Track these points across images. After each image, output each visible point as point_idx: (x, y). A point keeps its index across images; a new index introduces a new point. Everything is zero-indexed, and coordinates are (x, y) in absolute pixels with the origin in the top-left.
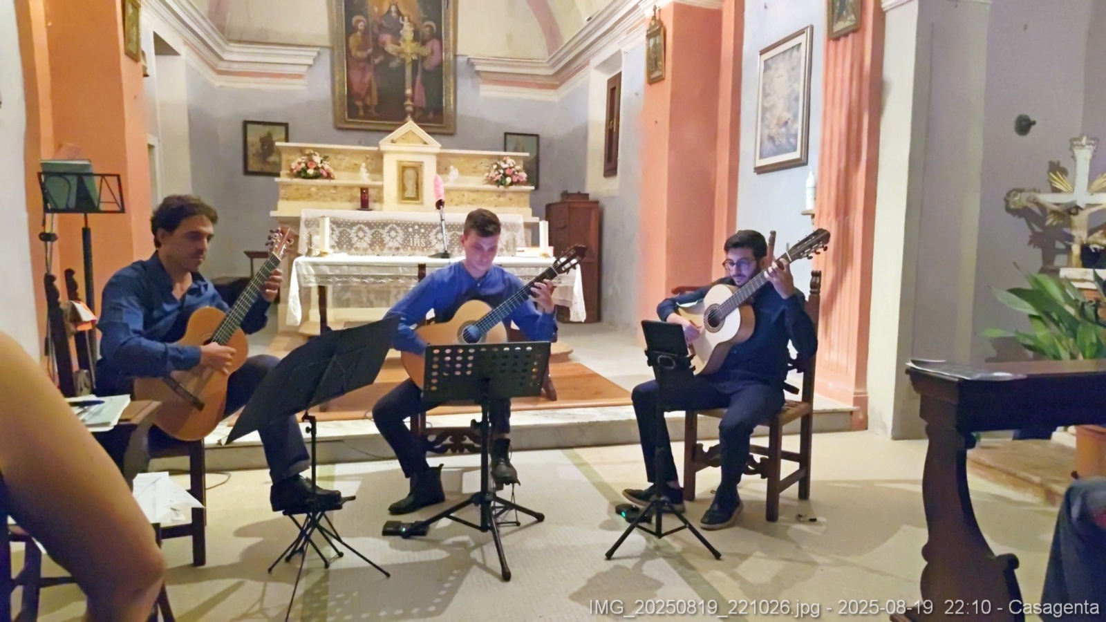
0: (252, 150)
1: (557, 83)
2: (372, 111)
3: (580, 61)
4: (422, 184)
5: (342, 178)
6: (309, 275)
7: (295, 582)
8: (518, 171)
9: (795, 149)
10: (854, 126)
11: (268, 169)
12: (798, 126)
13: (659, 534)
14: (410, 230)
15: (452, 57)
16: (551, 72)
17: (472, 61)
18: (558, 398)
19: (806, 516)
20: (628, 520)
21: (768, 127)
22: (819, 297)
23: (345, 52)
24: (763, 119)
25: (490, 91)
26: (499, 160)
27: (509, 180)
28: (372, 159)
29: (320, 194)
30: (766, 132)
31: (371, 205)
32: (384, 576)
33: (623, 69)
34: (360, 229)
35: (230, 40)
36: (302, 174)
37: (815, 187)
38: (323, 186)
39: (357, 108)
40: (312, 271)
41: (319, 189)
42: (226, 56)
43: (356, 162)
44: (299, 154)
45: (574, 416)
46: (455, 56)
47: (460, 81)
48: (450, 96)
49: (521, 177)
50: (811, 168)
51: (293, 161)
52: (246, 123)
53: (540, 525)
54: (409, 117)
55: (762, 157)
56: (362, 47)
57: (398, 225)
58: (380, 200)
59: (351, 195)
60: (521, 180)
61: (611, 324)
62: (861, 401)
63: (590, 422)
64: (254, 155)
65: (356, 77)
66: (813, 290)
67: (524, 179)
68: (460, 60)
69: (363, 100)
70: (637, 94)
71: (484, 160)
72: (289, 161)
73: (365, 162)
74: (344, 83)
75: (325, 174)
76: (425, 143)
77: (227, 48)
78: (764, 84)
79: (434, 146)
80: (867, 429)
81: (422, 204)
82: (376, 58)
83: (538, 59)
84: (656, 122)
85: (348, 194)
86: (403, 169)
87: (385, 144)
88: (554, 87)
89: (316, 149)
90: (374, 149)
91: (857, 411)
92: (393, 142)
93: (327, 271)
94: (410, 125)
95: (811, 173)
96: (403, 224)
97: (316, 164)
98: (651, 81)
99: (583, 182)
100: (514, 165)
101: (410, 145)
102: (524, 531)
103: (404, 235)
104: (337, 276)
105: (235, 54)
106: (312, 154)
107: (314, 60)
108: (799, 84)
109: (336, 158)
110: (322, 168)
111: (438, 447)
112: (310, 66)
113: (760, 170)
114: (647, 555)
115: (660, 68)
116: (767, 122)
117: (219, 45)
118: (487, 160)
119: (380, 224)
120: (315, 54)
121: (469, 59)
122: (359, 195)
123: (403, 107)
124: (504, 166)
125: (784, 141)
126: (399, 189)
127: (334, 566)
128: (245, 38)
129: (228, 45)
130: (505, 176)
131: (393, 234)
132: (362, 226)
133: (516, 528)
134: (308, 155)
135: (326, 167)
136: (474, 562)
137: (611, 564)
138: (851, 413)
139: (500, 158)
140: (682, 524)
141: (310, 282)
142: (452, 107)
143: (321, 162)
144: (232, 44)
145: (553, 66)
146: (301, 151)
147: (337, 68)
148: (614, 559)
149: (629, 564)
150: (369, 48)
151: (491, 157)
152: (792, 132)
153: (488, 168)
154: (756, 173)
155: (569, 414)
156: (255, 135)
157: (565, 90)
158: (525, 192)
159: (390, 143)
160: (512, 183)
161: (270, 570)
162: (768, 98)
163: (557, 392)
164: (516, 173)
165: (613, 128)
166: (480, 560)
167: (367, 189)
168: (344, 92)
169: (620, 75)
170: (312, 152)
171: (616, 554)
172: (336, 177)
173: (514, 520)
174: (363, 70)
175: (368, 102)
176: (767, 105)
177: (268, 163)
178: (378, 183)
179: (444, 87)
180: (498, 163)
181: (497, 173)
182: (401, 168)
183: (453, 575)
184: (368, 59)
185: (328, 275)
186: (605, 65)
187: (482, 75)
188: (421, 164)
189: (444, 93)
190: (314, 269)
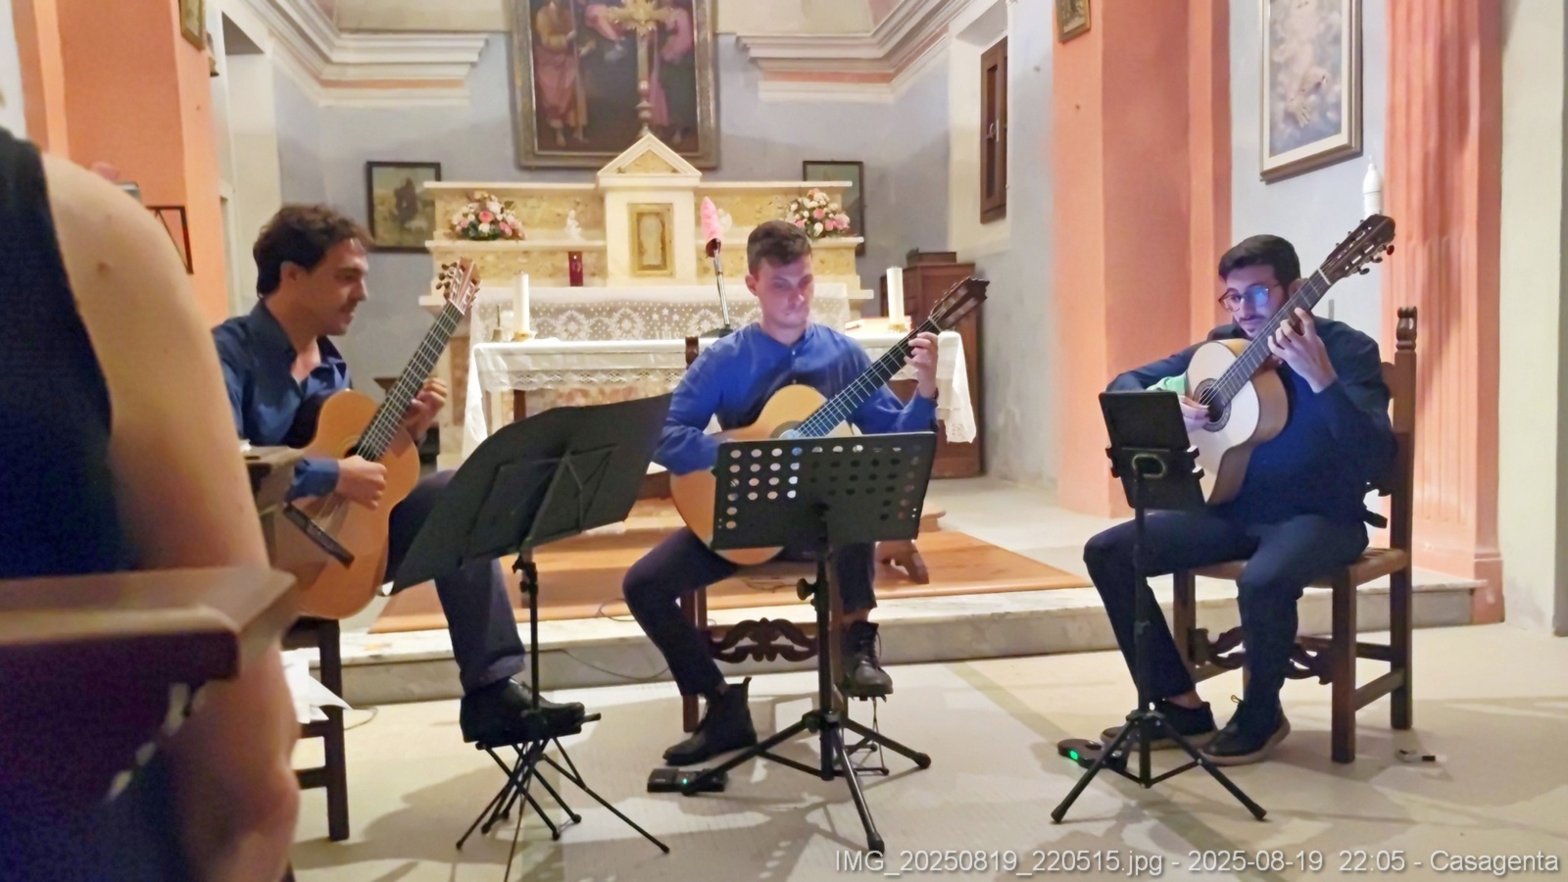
0: (381, 211)
1: (892, 71)
2: (579, 136)
3: (932, 27)
4: (671, 241)
5: (536, 239)
6: (499, 371)
7: (507, 858)
8: (834, 213)
9: (1337, 130)
10: (1452, 72)
11: (409, 241)
12: (1343, 88)
13: (1145, 779)
14: (655, 317)
15: (709, 37)
16: (880, 53)
17: (744, 41)
18: (930, 578)
19: (1414, 752)
20: (1082, 762)
21: (1283, 97)
22: (1413, 357)
23: (530, 38)
24: (1274, 85)
25: (774, 92)
26: (800, 196)
27: (818, 228)
28: (586, 205)
29: (502, 266)
30: (1281, 106)
31: (586, 279)
32: (659, 850)
33: (1010, 33)
34: (571, 319)
35: (342, 30)
36: (470, 233)
37: (1380, 192)
38: (506, 253)
39: (554, 131)
40: (503, 364)
41: (498, 258)
42: (336, 57)
43: (559, 210)
44: (465, 200)
45: (963, 606)
46: (715, 35)
47: (724, 77)
48: (709, 104)
49: (841, 223)
50: (1370, 157)
51: (454, 212)
52: (371, 166)
53: (924, 773)
54: (646, 128)
55: (1273, 152)
56: (559, 29)
57: (635, 310)
58: (601, 272)
59: (553, 265)
60: (840, 227)
61: (1005, 477)
62: (1490, 569)
63: (993, 615)
64: (385, 219)
65: (550, 79)
66: (1404, 343)
67: (846, 226)
68: (724, 42)
69: (563, 117)
70: (1037, 69)
71: (773, 198)
72: (447, 213)
73: (575, 209)
74: (531, 91)
75: (508, 231)
76: (675, 171)
77: (338, 42)
78: (1273, 23)
79: (691, 175)
80: (1502, 620)
81: (671, 275)
82: (583, 45)
83: (858, 32)
84: (1078, 107)
85: (548, 264)
86: (639, 216)
87: (607, 176)
88: (886, 78)
89: (491, 191)
90: (590, 186)
91: (1482, 588)
92: (620, 171)
93: (530, 364)
94: (648, 142)
95: (1371, 166)
96: (644, 308)
97: (494, 214)
98: (1066, 38)
99: (943, 233)
100: (828, 203)
101: (651, 174)
102: (896, 782)
103: (645, 326)
104: (546, 372)
105: (349, 51)
106: (485, 198)
107: (480, 54)
108: (1340, 13)
109: (525, 205)
110: (504, 220)
111: (731, 650)
112: (473, 65)
113: (1272, 176)
114: (1126, 817)
115: (1081, 12)
116: (1280, 90)
117: (325, 39)
118: (780, 198)
119: (603, 309)
120: (481, 44)
121: (738, 39)
122: (567, 264)
123: (636, 112)
124: (809, 204)
125: (1315, 118)
126: (632, 253)
127: (569, 836)
128: (366, 25)
129: (338, 36)
130: (812, 221)
131: (626, 324)
132: (575, 314)
133: (883, 778)
134: (478, 201)
135: (510, 219)
136: (815, 829)
137: (1062, 830)
138: (1472, 591)
139: (801, 192)
140: (1188, 759)
141: (502, 384)
142: (712, 121)
143: (502, 212)
144: (345, 36)
145: (882, 43)
146: (468, 195)
147: (517, 67)
148: (1067, 822)
149: (1098, 829)
150: (571, 29)
151: (787, 192)
152: (1331, 99)
153: (781, 211)
154: (1264, 183)
155: (953, 604)
156: (386, 185)
157: (905, 82)
158: (847, 248)
159: (615, 174)
160: (824, 234)
161: (459, 845)
162: (1282, 47)
163: (929, 571)
164: (831, 215)
165: (995, 136)
166: (825, 826)
167: (579, 254)
168: (531, 107)
169: (1004, 43)
170: (486, 195)
171: (1071, 813)
172: (526, 236)
173: (880, 766)
174: (561, 67)
175: (572, 122)
176: (1278, 58)
177: (409, 231)
178: (598, 243)
179: (697, 87)
180: (800, 200)
181: (797, 216)
182: (635, 216)
183: (779, 848)
184: (569, 49)
185: (529, 371)
186: (974, 30)
187: (763, 64)
188: (669, 207)
189: (698, 100)
190: (504, 359)
